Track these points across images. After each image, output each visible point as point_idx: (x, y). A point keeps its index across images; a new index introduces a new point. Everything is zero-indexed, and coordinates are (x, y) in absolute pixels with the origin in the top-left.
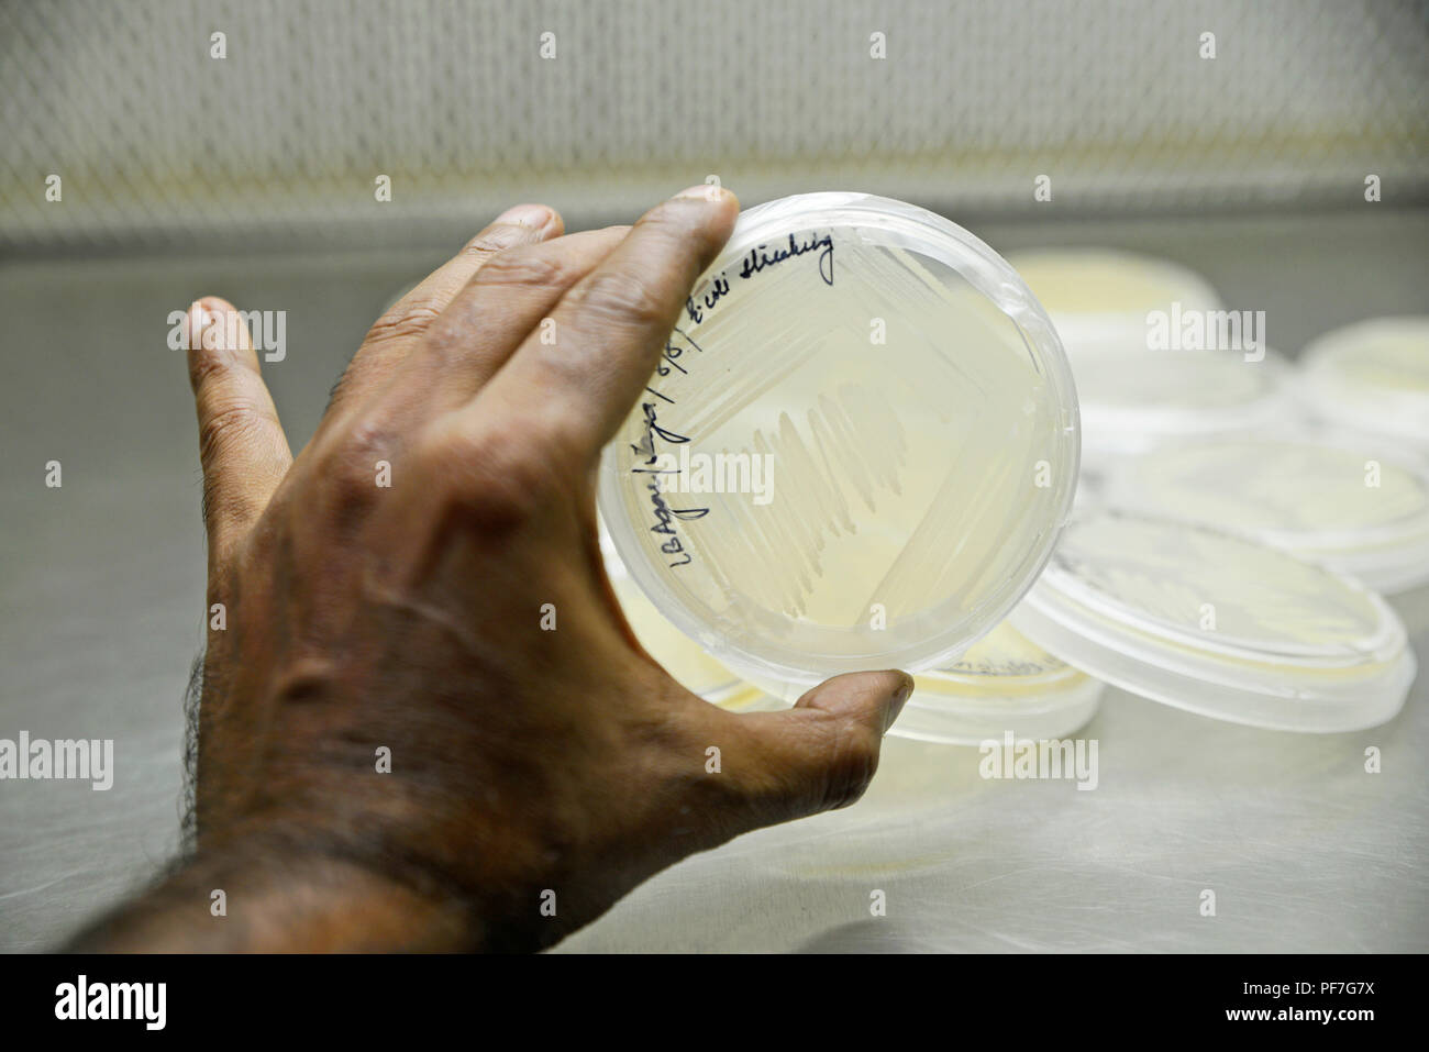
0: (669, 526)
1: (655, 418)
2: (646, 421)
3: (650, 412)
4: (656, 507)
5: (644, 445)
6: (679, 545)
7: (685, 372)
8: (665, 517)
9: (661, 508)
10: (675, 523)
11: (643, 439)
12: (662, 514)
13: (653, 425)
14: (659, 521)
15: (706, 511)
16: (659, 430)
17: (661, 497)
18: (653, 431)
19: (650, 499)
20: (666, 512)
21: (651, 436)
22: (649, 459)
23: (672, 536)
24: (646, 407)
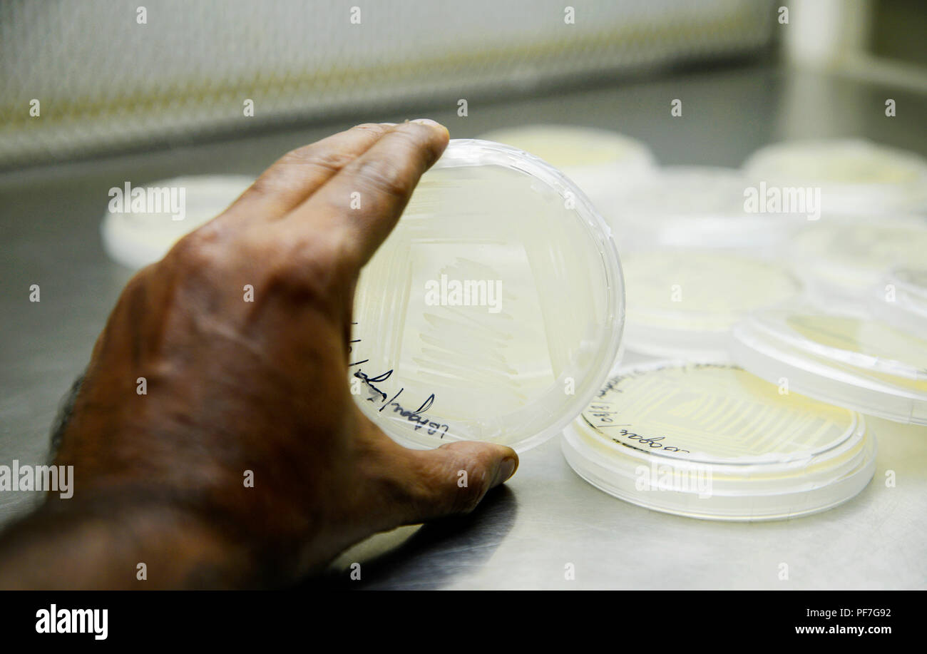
0: (422, 420)
1: (366, 376)
2: (363, 382)
3: (361, 375)
4: (407, 417)
5: (374, 394)
6: (436, 425)
7: (359, 341)
8: (416, 418)
9: (410, 416)
10: (423, 416)
11: (370, 392)
12: (414, 418)
13: (368, 381)
14: (415, 423)
15: (433, 396)
16: (373, 380)
17: (405, 410)
18: (370, 383)
19: (401, 416)
20: (414, 415)
21: (372, 386)
22: (382, 398)
23: (428, 423)
24: (357, 375)
